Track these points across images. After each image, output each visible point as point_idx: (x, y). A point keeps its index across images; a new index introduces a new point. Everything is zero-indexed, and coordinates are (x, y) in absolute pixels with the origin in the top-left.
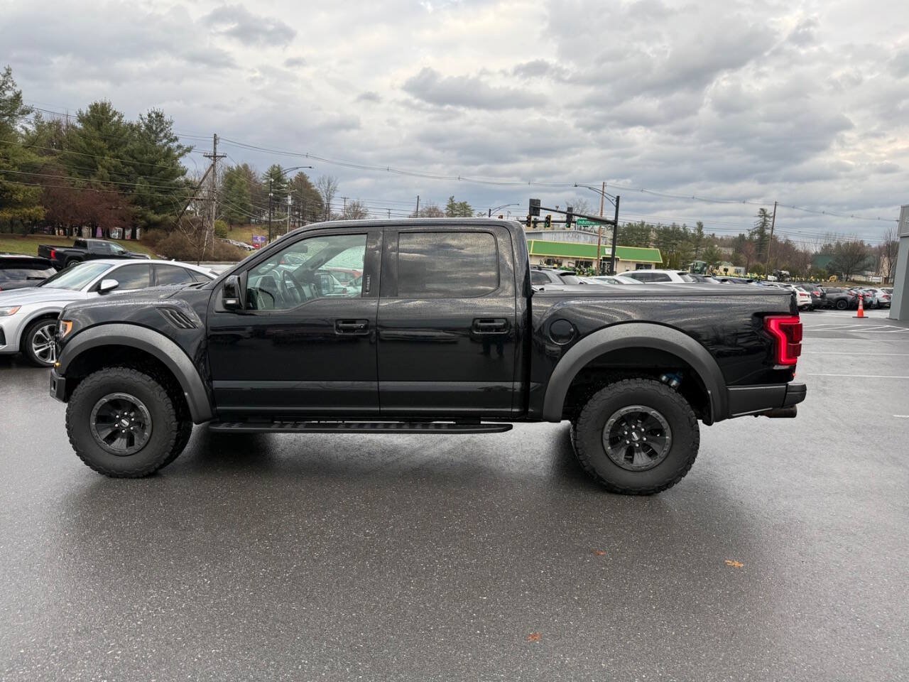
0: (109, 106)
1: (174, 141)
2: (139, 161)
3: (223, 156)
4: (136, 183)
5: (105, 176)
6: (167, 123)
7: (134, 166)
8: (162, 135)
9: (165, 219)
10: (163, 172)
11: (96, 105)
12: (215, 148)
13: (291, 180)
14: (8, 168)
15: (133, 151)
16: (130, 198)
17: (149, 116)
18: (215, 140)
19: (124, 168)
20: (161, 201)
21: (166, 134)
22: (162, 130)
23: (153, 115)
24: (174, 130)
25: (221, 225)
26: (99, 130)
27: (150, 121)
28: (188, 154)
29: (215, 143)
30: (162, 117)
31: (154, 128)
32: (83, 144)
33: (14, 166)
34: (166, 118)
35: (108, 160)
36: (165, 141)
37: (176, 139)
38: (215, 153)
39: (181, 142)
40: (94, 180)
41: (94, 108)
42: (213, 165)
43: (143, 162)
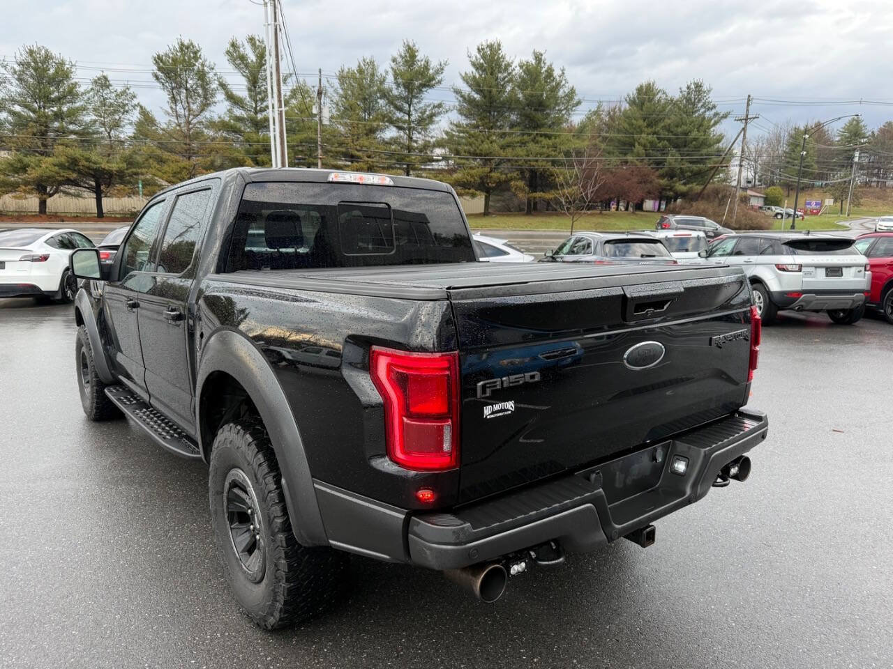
0: (653, 85)
1: (712, 109)
2: (675, 135)
3: (756, 118)
4: (668, 156)
5: (640, 152)
6: (704, 92)
7: (669, 140)
8: (700, 105)
9: (691, 189)
10: (694, 143)
11: (641, 86)
12: (747, 110)
13: (873, 132)
14: (555, 156)
15: (669, 125)
16: (660, 172)
17: (688, 88)
18: (749, 101)
19: (659, 143)
20: (692, 172)
21: (704, 103)
22: (699, 101)
23: (693, 87)
24: (712, 98)
25: (776, 192)
26: (642, 110)
27: (688, 93)
28: (723, 121)
29: (748, 105)
30: (701, 86)
31: (693, 100)
32: (626, 126)
33: (560, 153)
34: (705, 88)
35: (645, 137)
36: (703, 110)
37: (714, 107)
38: (747, 116)
39: (717, 110)
40: (629, 158)
41: (640, 90)
42: (743, 129)
43: (678, 135)
